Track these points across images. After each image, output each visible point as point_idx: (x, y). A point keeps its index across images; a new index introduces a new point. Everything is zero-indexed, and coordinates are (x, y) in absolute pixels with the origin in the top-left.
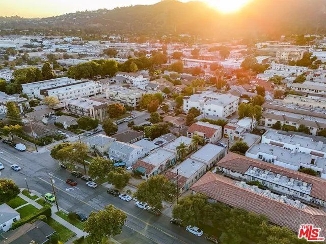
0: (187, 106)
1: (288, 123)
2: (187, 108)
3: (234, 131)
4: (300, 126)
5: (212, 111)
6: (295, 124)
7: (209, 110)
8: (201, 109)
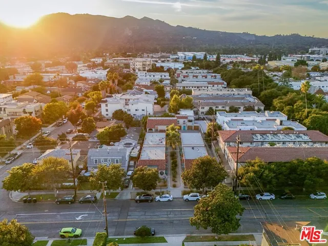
0: (107, 110)
1: (218, 107)
2: (107, 113)
3: (186, 120)
4: (230, 108)
5: (140, 110)
6: (224, 107)
7: (136, 110)
8: (126, 110)
